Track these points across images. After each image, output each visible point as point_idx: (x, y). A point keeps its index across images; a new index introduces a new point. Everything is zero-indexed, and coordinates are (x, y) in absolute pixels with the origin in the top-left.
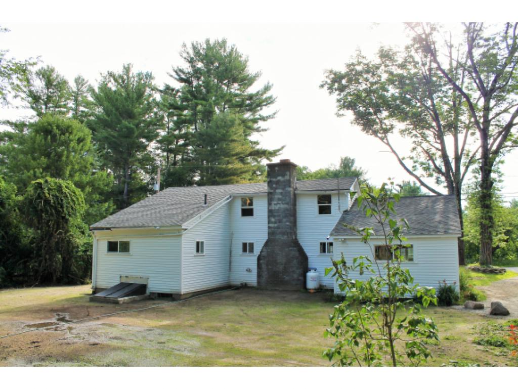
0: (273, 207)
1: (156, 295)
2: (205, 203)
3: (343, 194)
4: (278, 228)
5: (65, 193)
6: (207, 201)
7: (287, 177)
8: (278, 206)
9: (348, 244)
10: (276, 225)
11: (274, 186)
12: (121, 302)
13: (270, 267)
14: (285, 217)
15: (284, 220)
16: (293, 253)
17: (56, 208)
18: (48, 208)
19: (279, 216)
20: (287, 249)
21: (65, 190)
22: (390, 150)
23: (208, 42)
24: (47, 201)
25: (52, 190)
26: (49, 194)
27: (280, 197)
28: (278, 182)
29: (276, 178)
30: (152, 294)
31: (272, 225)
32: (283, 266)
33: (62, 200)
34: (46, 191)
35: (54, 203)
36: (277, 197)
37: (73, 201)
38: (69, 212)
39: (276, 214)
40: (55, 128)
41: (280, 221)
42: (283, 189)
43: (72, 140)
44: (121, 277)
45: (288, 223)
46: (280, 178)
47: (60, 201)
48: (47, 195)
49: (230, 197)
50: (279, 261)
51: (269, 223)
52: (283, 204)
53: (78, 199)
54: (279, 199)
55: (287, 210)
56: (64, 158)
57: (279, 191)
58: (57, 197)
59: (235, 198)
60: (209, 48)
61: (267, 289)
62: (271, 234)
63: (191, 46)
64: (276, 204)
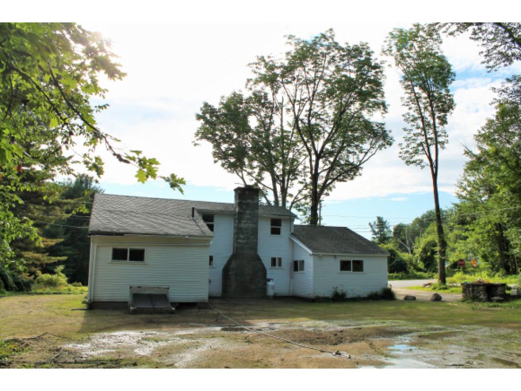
0: (242, 225)
4: (246, 244)
7: (256, 201)
8: (247, 224)
10: (244, 241)
11: (244, 207)
14: (253, 235)
15: (252, 237)
19: (247, 233)
27: (249, 217)
28: (247, 204)
29: (246, 200)
31: (241, 241)
36: (246, 217)
39: (245, 232)
41: (248, 238)
42: (252, 210)
44: (131, 287)
46: (249, 201)
52: (251, 223)
54: (248, 219)
55: (254, 228)
57: (248, 212)
64: (245, 223)
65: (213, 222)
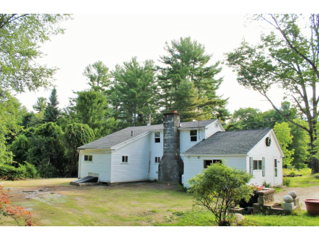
0: (166, 138)
1: (102, 183)
2: (132, 136)
3: (202, 130)
4: (168, 149)
5: (82, 130)
6: (133, 134)
7: (172, 121)
9: (190, 159)
10: (167, 148)
11: (166, 126)
12: (81, 185)
13: (164, 171)
14: (171, 143)
15: (171, 145)
16: (174, 163)
17: (78, 139)
18: (74, 139)
19: (168, 142)
20: (172, 161)
21: (82, 129)
22: (267, 99)
23: (181, 39)
24: (73, 135)
25: (76, 129)
26: (74, 131)
28: (168, 124)
29: (167, 121)
30: (100, 182)
31: (165, 148)
32: (170, 170)
33: (80, 134)
34: (73, 130)
35: (76, 136)
36: (167, 132)
37: (87, 135)
38: (84, 140)
39: (167, 141)
40: (86, 96)
41: (169, 146)
42: (171, 127)
43: (94, 102)
44: (89, 173)
45: (172, 147)
46: (169, 121)
47: (79, 135)
48: (73, 132)
49: (149, 132)
50: (168, 168)
51: (164, 146)
52: (170, 136)
53: (89, 134)
54: (169, 133)
55: (172, 139)
56: (90, 112)
57: (168, 128)
58: (78, 132)
59: (151, 132)
60: (182, 42)
61: (162, 183)
62: (165, 152)
63: (171, 42)
64: (167, 136)
65: (159, 136)
